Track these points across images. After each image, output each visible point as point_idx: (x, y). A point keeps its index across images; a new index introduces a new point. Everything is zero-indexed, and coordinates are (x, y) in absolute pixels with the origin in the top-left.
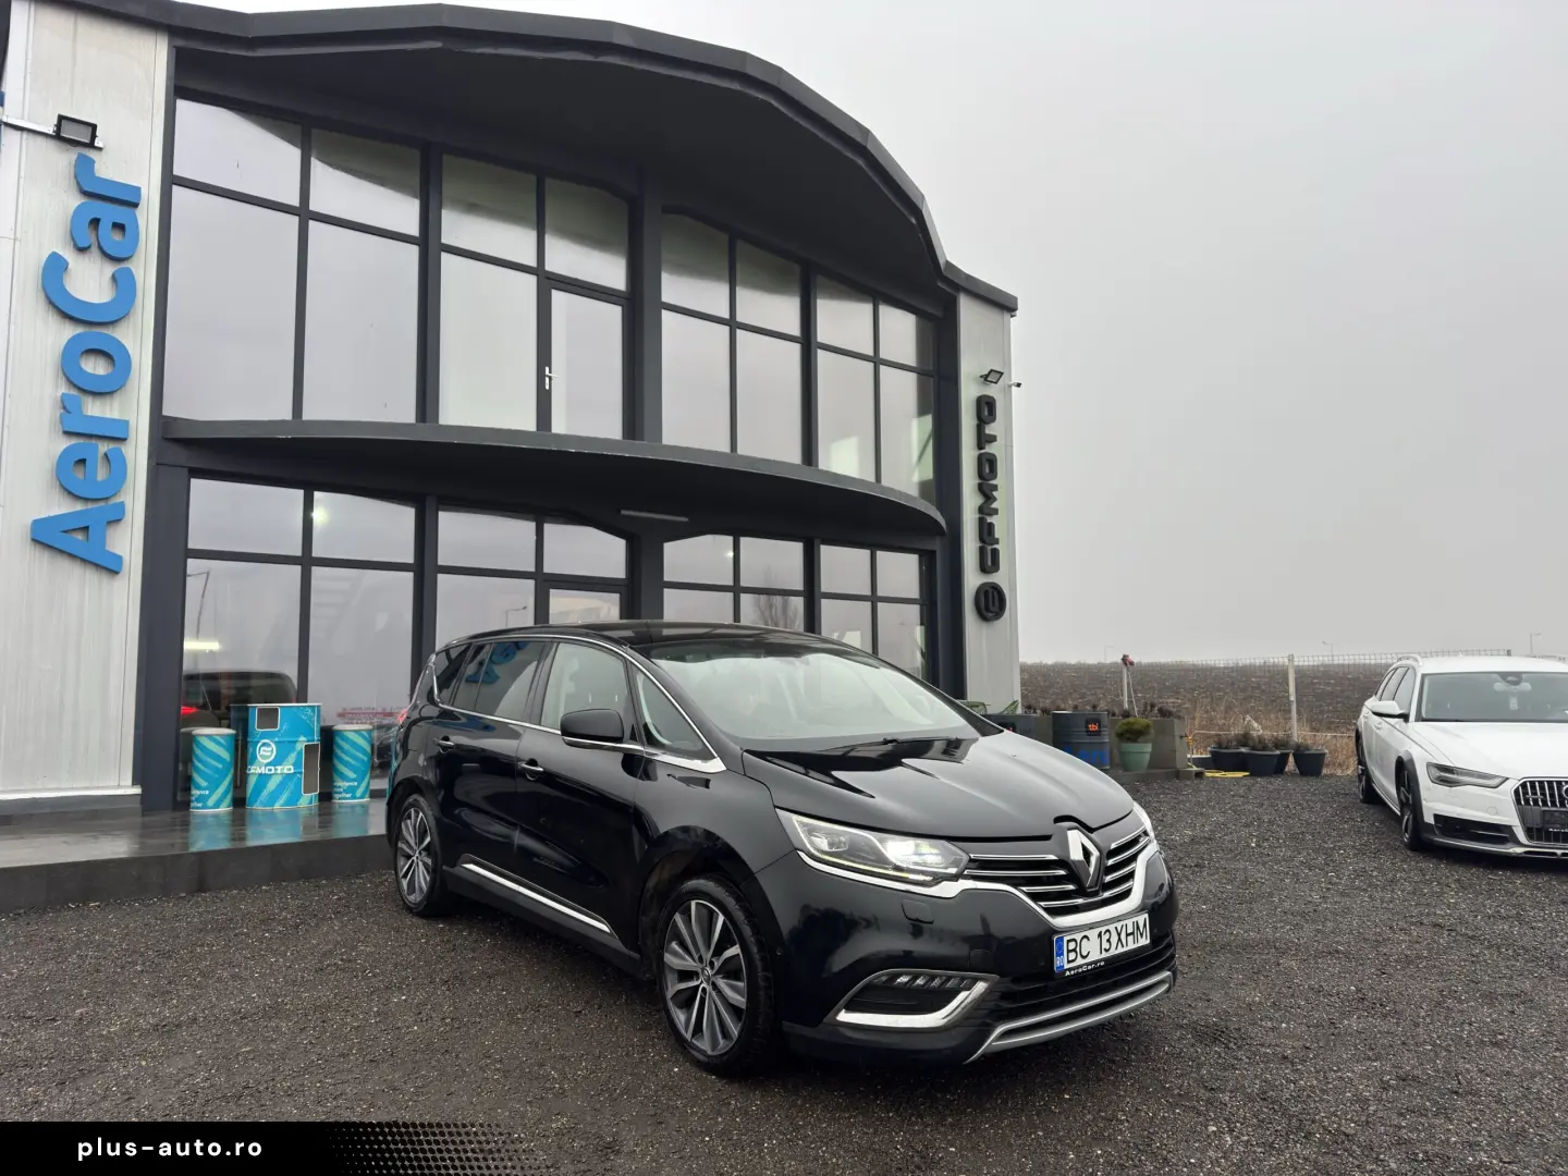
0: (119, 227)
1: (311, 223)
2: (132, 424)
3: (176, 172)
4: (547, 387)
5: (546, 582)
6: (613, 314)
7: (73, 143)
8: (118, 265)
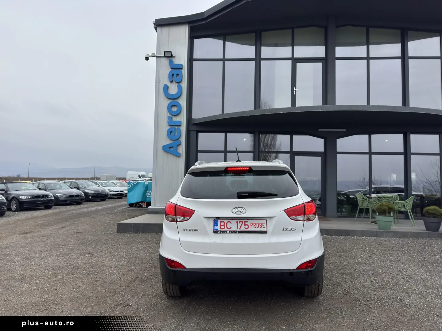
0: (178, 75)
1: (226, 62)
2: (182, 121)
3: (195, 57)
4: (294, 94)
5: (293, 154)
6: (320, 65)
7: (168, 57)
8: (179, 84)
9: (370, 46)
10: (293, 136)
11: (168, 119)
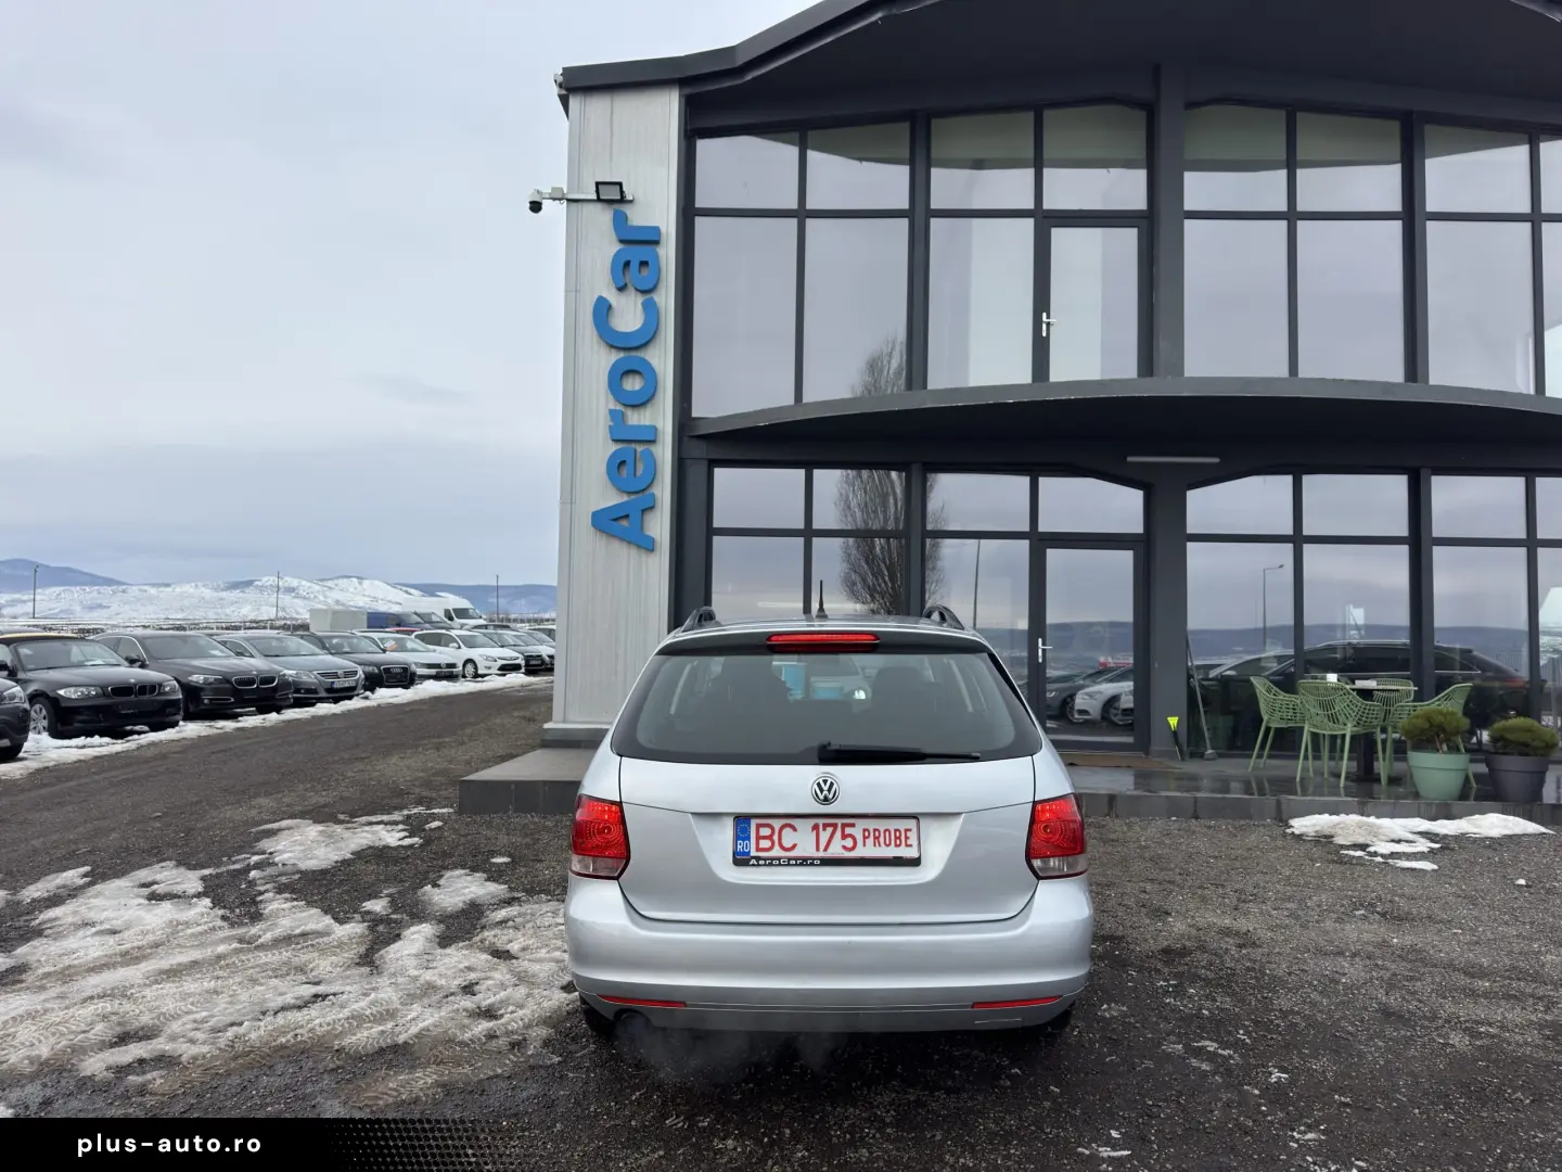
0: (644, 264)
1: (810, 223)
2: (660, 426)
3: (698, 204)
4: (1044, 334)
5: (1041, 542)
6: (1129, 237)
7: (609, 203)
8: (648, 296)
9: (1298, 171)
10: (1040, 479)
11: (612, 420)
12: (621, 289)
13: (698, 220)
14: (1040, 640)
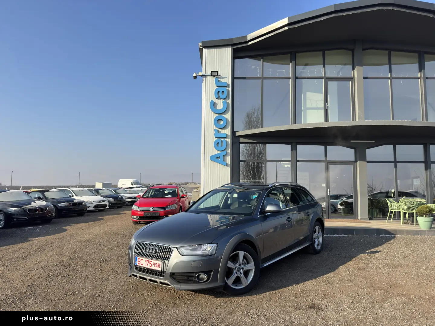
0: (223, 92)
1: (264, 80)
2: (227, 134)
3: (235, 76)
5: (329, 163)
7: (214, 76)
8: (224, 100)
9: (392, 65)
10: (327, 146)
11: (215, 132)
12: (217, 98)
13: (235, 80)
14: (328, 189)
